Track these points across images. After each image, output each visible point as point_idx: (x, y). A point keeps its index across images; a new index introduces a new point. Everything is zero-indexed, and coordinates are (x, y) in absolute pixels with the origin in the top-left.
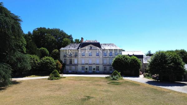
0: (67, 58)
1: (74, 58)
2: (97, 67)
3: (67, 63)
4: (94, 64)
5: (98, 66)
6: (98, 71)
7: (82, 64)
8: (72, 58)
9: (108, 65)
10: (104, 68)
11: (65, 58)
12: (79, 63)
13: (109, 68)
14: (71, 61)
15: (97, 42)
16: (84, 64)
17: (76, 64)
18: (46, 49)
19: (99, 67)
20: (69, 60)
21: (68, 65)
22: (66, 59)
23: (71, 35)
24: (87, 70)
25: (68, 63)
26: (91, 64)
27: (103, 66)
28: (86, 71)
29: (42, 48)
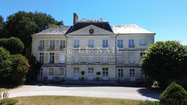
0: (45, 52)
1: (59, 52)
2: (104, 69)
3: (45, 62)
4: (98, 63)
5: (105, 67)
6: (105, 78)
7: (75, 64)
8: (55, 52)
9: (127, 65)
10: (118, 72)
11: (42, 52)
12: (68, 61)
13: (129, 72)
14: (53, 57)
15: (104, 21)
16: (78, 64)
17: (63, 62)
18: (18, 39)
19: (107, 69)
20: (49, 56)
21: (46, 66)
22: (43, 54)
23: (62, 21)
24: (84, 76)
25: (47, 60)
26: (92, 64)
27: (116, 67)
28: (83, 78)
29: (13, 38)
